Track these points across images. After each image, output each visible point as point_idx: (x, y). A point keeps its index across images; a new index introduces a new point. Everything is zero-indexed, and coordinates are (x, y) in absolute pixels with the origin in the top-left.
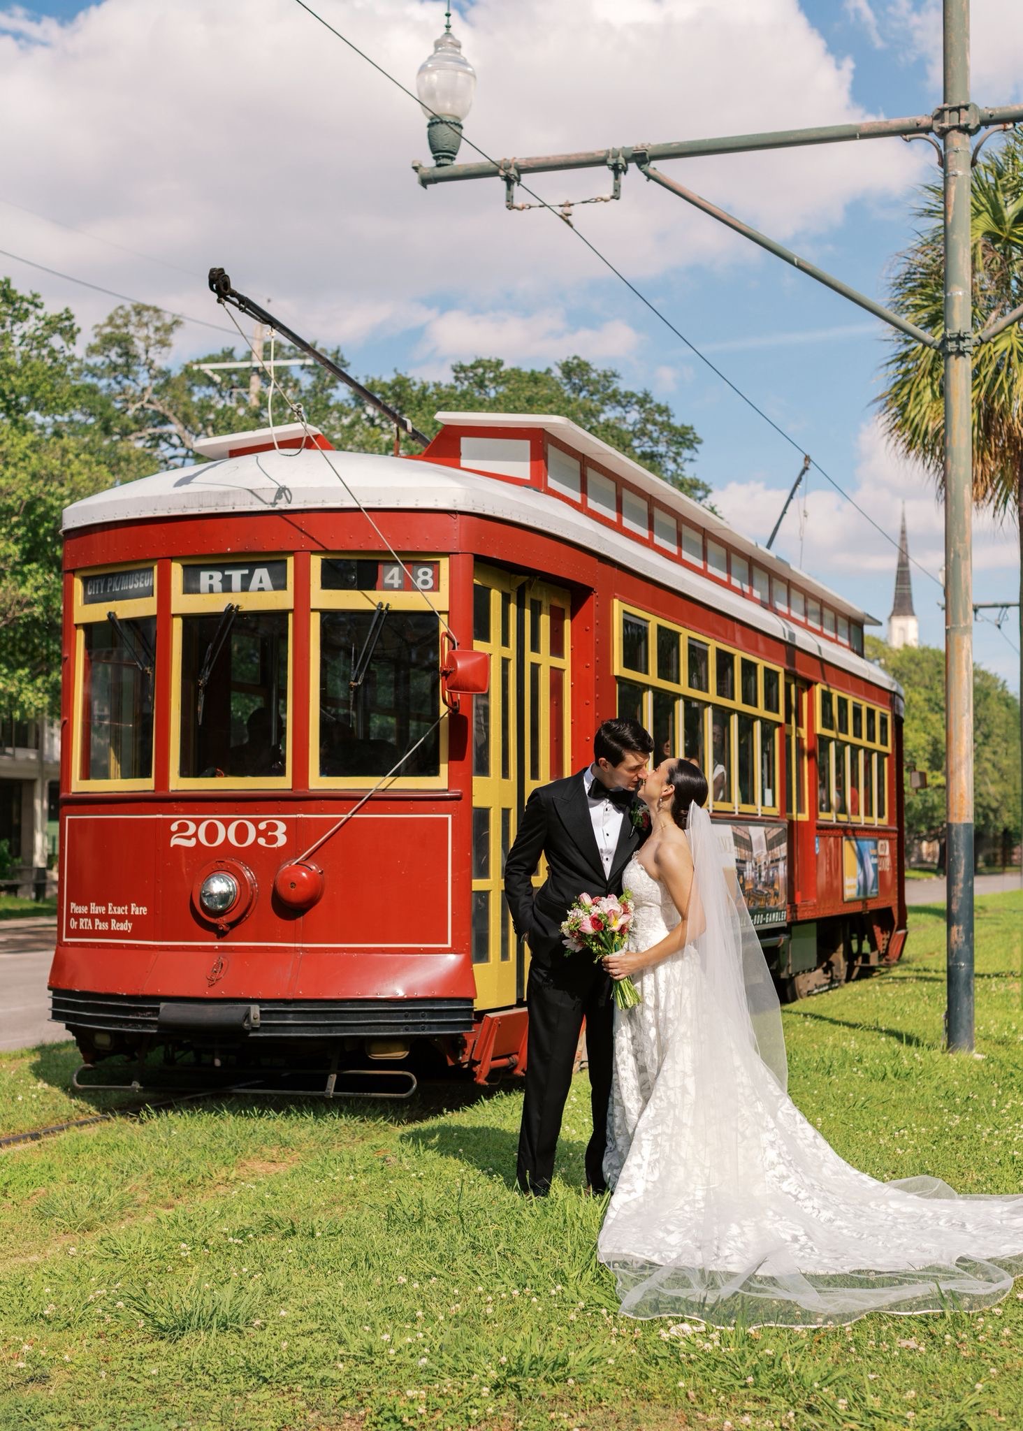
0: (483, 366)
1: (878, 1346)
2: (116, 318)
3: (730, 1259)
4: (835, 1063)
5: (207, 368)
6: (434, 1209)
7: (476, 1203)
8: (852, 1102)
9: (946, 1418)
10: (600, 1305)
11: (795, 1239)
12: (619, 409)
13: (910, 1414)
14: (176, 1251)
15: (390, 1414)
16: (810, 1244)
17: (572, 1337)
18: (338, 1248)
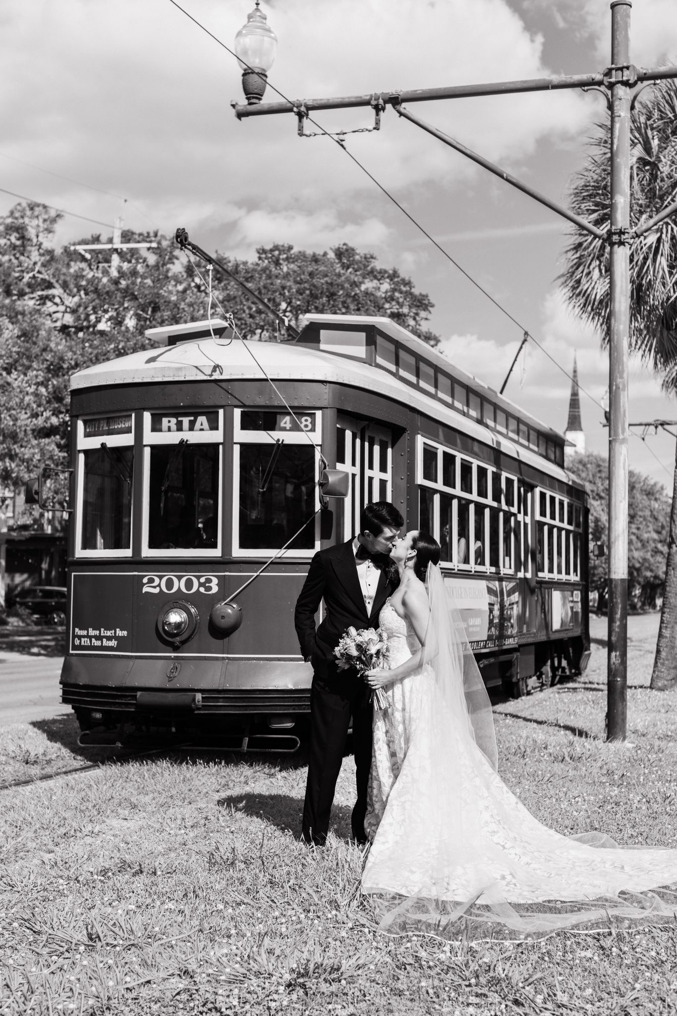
0: (278, 250)
1: (564, 956)
2: (15, 212)
3: (456, 892)
4: (528, 749)
5: (81, 248)
6: (242, 855)
7: (273, 851)
8: (540, 778)
9: (614, 1009)
10: (363, 926)
11: (503, 878)
12: (376, 281)
13: (588, 1007)
14: (55, 885)
15: (212, 1005)
16: (514, 881)
17: (343, 949)
18: (174, 883)
